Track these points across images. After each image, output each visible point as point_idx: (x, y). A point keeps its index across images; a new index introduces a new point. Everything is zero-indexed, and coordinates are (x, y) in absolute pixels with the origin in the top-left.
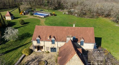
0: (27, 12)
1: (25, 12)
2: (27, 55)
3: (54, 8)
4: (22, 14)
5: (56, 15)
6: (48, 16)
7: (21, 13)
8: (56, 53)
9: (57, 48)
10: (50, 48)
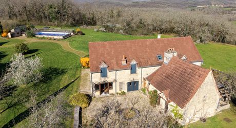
0: (18, 30)
1: (13, 31)
2: (83, 106)
3: (72, 24)
4: (7, 36)
5: (84, 34)
6: (69, 36)
7: (4, 34)
8: (138, 91)
9: (140, 81)
10: (126, 82)
